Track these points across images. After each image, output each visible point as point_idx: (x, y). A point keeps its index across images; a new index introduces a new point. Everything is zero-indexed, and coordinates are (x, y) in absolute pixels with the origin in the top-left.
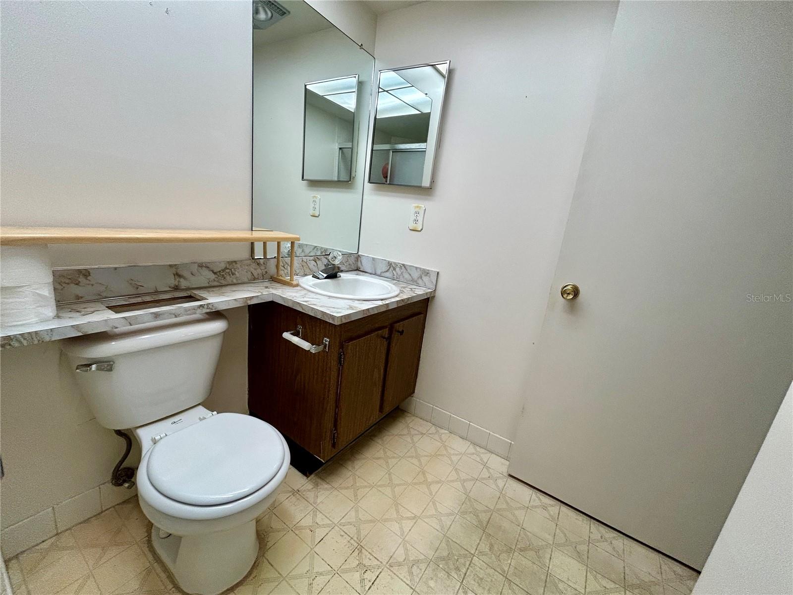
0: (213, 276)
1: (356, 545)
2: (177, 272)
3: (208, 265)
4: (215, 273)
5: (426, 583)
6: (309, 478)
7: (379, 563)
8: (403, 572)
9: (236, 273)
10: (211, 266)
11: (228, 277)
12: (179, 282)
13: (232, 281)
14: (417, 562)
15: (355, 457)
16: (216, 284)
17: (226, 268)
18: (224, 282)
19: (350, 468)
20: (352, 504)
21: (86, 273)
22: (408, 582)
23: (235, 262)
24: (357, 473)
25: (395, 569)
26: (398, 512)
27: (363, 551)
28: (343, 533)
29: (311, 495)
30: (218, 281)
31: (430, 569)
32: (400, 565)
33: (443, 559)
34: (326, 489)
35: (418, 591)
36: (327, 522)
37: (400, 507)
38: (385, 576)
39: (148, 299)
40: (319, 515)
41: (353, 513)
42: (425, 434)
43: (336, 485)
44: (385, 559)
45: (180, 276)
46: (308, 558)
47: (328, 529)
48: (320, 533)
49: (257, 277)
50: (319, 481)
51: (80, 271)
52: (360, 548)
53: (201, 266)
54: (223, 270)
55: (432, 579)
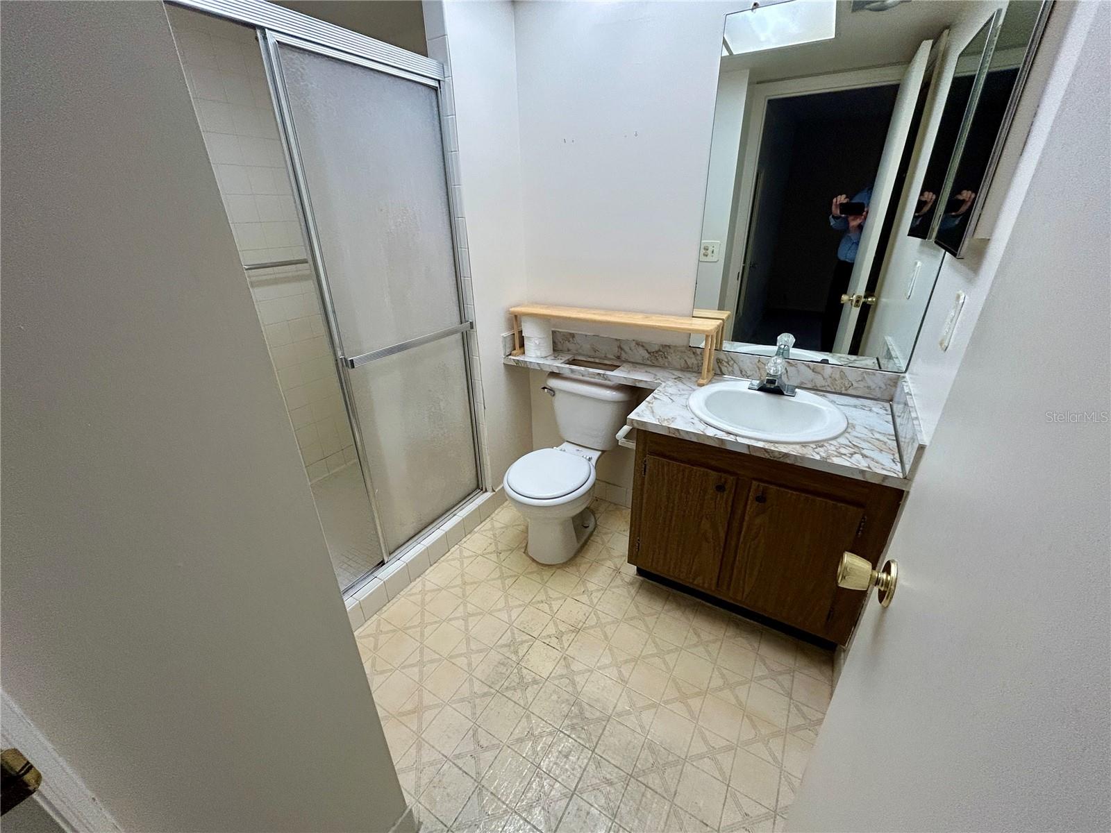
0: (647, 355)
1: (579, 627)
2: (620, 345)
3: (644, 344)
4: (649, 353)
5: (554, 691)
6: (638, 577)
7: (566, 648)
8: (560, 670)
9: (669, 357)
10: (647, 347)
11: (660, 359)
12: (621, 354)
13: (664, 364)
14: (574, 683)
15: (685, 609)
16: (649, 362)
17: (660, 351)
18: (656, 363)
19: (666, 607)
20: (619, 617)
21: (573, 335)
22: (553, 674)
23: (669, 346)
24: (662, 615)
25: (562, 662)
26: (626, 662)
27: (574, 634)
28: (587, 615)
29: (618, 582)
30: (651, 361)
31: (567, 696)
32: (568, 666)
33: (581, 712)
34: (629, 592)
35: (546, 684)
36: (595, 601)
37: (633, 663)
38: (556, 654)
39: (597, 361)
40: (599, 594)
41: (610, 619)
42: (791, 698)
43: (639, 599)
44: (571, 652)
45: (622, 349)
46: (561, 595)
47: (588, 603)
48: (584, 598)
49: (690, 366)
50: (637, 585)
51: (571, 334)
52: (577, 631)
53: (638, 344)
54: (657, 352)
55: (559, 698)
